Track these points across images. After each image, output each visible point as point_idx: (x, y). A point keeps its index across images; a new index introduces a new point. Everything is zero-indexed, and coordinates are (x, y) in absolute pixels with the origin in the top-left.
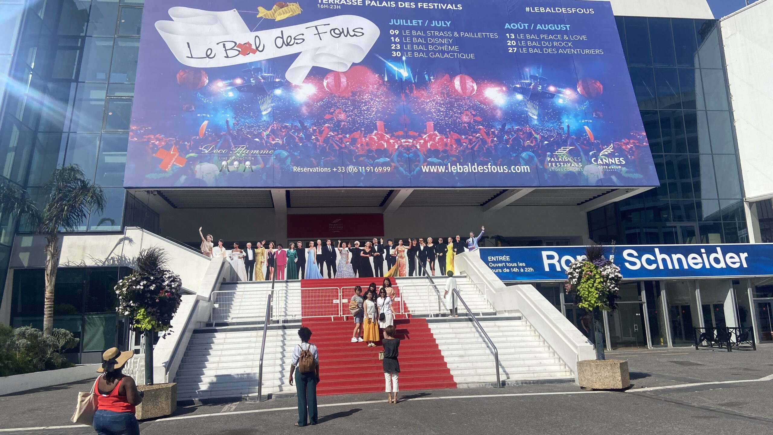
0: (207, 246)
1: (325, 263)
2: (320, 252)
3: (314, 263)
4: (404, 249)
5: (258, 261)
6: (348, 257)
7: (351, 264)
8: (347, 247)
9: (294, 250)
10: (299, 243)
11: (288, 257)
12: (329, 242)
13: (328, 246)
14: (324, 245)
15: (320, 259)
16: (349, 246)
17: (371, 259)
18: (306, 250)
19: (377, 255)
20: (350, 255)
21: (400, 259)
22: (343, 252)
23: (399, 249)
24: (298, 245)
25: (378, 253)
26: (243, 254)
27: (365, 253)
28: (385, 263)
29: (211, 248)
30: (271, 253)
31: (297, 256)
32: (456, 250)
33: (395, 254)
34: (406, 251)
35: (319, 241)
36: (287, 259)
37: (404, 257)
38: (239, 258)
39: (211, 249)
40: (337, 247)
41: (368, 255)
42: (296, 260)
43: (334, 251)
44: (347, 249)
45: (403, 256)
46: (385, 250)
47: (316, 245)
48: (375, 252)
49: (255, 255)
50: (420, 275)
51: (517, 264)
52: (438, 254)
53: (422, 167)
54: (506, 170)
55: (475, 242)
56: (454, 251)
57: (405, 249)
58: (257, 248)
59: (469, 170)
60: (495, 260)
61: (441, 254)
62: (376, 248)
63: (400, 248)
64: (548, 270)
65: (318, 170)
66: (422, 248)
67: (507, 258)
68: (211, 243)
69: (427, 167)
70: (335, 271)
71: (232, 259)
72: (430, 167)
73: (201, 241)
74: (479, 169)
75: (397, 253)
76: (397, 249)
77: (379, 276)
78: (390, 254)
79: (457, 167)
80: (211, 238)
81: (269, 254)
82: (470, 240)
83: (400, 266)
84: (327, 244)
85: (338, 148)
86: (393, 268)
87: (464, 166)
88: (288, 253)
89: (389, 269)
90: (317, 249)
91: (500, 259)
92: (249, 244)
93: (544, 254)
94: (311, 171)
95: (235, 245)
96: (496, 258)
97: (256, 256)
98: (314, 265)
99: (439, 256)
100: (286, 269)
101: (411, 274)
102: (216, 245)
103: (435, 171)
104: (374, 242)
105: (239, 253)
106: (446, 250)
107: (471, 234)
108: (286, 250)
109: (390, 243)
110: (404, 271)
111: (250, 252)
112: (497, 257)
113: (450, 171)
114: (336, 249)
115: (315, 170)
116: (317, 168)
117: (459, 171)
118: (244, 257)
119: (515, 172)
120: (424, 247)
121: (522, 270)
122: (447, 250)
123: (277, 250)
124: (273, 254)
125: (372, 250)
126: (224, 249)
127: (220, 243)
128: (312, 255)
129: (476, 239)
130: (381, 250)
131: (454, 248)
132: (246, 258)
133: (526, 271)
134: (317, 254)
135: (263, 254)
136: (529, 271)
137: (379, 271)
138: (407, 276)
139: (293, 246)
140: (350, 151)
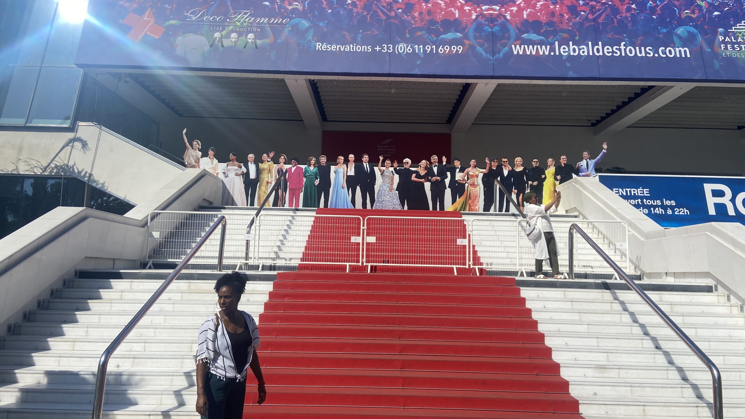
0: (193, 156)
1: (358, 188)
2: (351, 172)
3: (343, 188)
4: (477, 173)
5: (263, 181)
6: (392, 181)
7: (397, 192)
8: (392, 166)
9: (315, 167)
10: (323, 158)
11: (306, 177)
12: (366, 158)
13: (365, 164)
14: (358, 160)
15: (351, 183)
16: (396, 164)
17: (427, 186)
18: (333, 168)
19: (437, 180)
20: (397, 178)
21: (471, 188)
22: (386, 173)
23: (471, 173)
24: (321, 161)
25: (438, 178)
26: (242, 170)
27: (418, 176)
28: (448, 193)
29: (199, 159)
30: (282, 171)
31: (318, 177)
32: (559, 177)
33: (464, 180)
34: (481, 175)
35: (351, 157)
36: (305, 179)
37: (478, 185)
38: (237, 175)
39: (197, 161)
40: (378, 166)
41: (423, 180)
42: (317, 182)
43: (373, 172)
44: (392, 169)
45: (476, 183)
46: (449, 174)
47: (346, 161)
48: (433, 175)
49: (259, 172)
50: (501, 210)
51: (662, 202)
52: (530, 182)
53: (513, 46)
54: (650, 54)
55: (591, 167)
56: (556, 179)
57: (480, 173)
58: (262, 162)
59: (588, 53)
60: (625, 194)
61: (535, 183)
62: (435, 169)
63: (471, 171)
64: (714, 214)
65: (353, 49)
66: (506, 173)
67: (645, 192)
68: (198, 151)
69: (520, 47)
70: (373, 201)
71: (227, 177)
72: (526, 46)
73: (185, 148)
74: (606, 51)
75: (466, 178)
76: (468, 173)
77: (438, 209)
78: (457, 179)
79: (569, 47)
80: (199, 145)
81: (280, 171)
82: (584, 163)
83: (470, 198)
84: (362, 161)
85: (384, 18)
86: (460, 201)
87: (581, 47)
88: (306, 171)
89: (454, 201)
90: (347, 167)
91: (633, 192)
92: (251, 156)
93: (708, 188)
94: (342, 50)
95: (231, 156)
96: (626, 191)
97: (261, 173)
98: (343, 190)
99: (531, 185)
100: (302, 195)
101: (487, 208)
102: (205, 154)
103: (534, 53)
104: (432, 161)
105: (237, 168)
106: (543, 176)
107: (585, 154)
108: (303, 167)
109: (457, 164)
110: (476, 205)
111: (252, 168)
112: (628, 190)
113: (557, 54)
114: (376, 169)
115: (347, 49)
116: (351, 46)
117: (572, 53)
118: (243, 174)
119: (665, 56)
120: (509, 171)
121: (670, 212)
122: (545, 178)
123: (290, 166)
124: (284, 171)
125: (430, 172)
126: (215, 161)
127: (211, 153)
128: (341, 175)
129: (592, 163)
130: (442, 174)
131: (556, 174)
132: (246, 175)
133: (676, 213)
134: (349, 174)
135: (270, 171)
136: (681, 213)
137: (438, 203)
138: (481, 211)
139: (313, 162)
140: (403, 22)
